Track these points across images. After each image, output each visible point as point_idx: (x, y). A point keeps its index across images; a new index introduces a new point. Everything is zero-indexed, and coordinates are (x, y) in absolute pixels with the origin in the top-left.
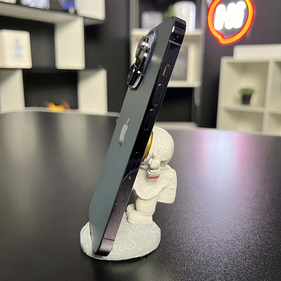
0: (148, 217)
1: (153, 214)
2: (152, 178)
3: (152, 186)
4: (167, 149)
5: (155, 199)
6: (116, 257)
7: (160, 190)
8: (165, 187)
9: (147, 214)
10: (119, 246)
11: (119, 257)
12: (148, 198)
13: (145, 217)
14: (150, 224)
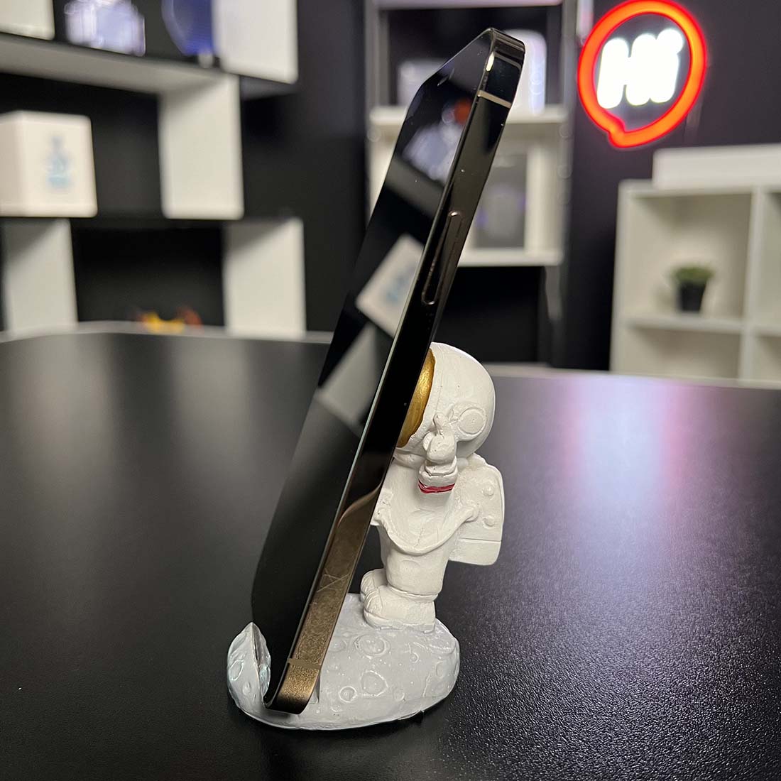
0: (423, 605)
1: (436, 596)
2: (432, 489)
3: (433, 514)
4: (475, 405)
5: (441, 552)
6: (331, 722)
7: (456, 526)
8: (472, 517)
9: (419, 597)
10: (340, 688)
11: (339, 722)
12: (422, 549)
13: (413, 604)
14: (428, 627)
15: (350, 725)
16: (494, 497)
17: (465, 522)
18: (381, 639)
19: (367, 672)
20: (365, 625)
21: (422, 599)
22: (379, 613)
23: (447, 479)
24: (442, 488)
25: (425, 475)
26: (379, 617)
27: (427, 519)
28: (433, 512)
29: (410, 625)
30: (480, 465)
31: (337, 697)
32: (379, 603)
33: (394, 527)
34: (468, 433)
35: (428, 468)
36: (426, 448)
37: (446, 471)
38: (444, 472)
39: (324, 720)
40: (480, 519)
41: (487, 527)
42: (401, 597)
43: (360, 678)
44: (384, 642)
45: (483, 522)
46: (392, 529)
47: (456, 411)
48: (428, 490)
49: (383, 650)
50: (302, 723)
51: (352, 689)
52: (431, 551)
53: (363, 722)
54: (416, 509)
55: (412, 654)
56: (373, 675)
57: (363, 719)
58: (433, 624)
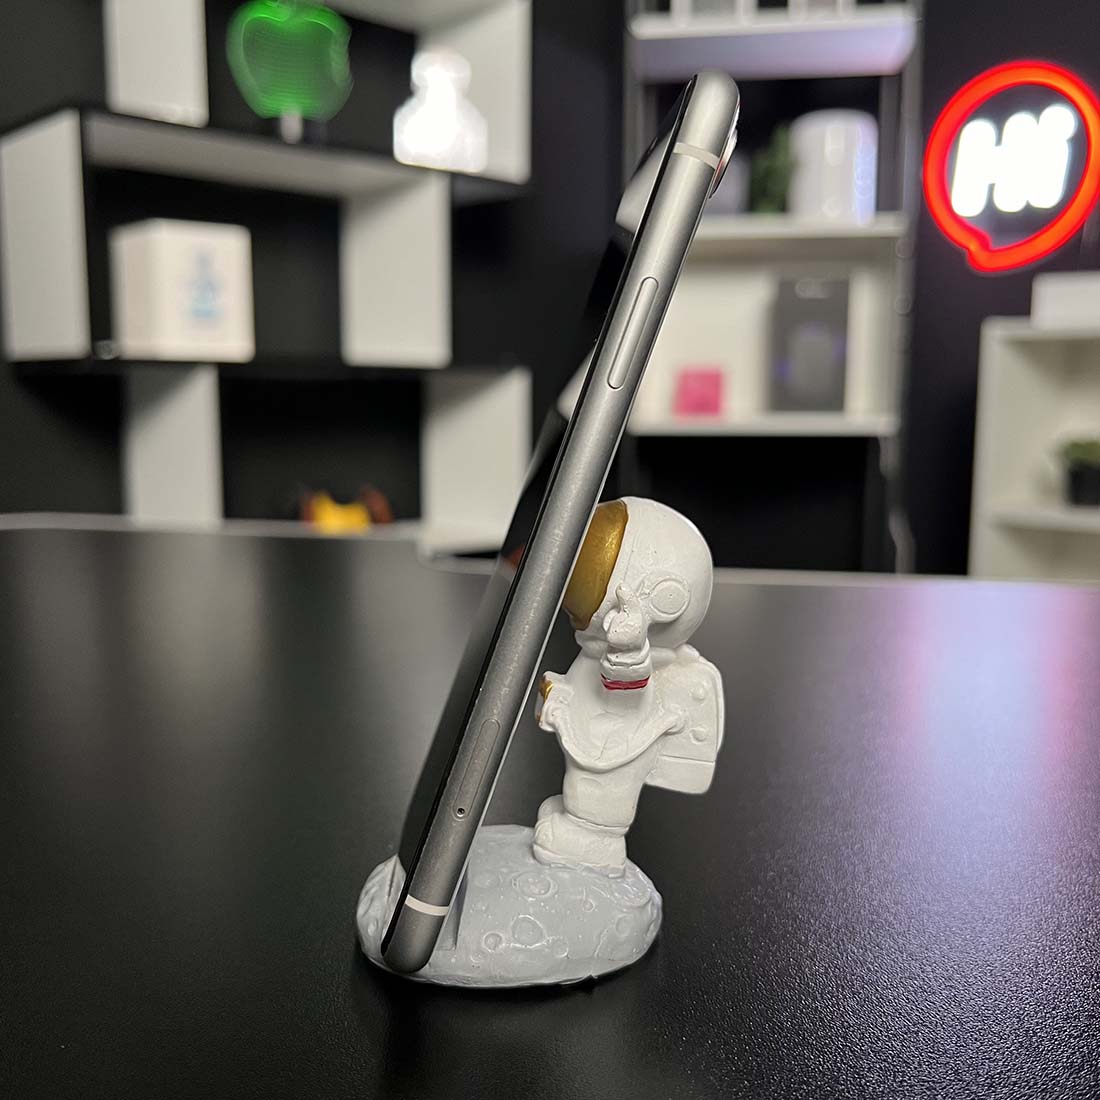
0: (607, 841)
1: (627, 829)
2: (617, 685)
3: (620, 720)
4: (674, 577)
5: (632, 770)
6: (468, 975)
7: (654, 737)
8: (675, 726)
9: (601, 828)
10: (483, 934)
11: (480, 976)
12: (605, 764)
13: (594, 838)
14: (614, 870)
15: (494, 982)
16: (706, 702)
17: (666, 734)
18: (549, 879)
19: (521, 916)
20: (532, 861)
22: (549, 846)
23: (635, 671)
24: (631, 683)
25: (606, 664)
26: (550, 851)
27: (614, 725)
28: (622, 717)
29: (590, 865)
30: (693, 660)
31: (479, 943)
32: (550, 833)
33: (572, 734)
34: (662, 612)
35: (609, 656)
36: (606, 629)
37: (634, 661)
38: (629, 661)
39: (460, 973)
40: (687, 732)
41: (695, 742)
42: (580, 826)
43: (512, 923)
44: (551, 881)
45: (691, 735)
46: (569, 736)
47: (647, 583)
48: (612, 686)
49: (546, 892)
50: (433, 974)
51: (498, 936)
52: (617, 767)
53: (511, 980)
54: (600, 712)
55: (586, 902)
56: (529, 921)
57: (511, 976)
58: (622, 867)
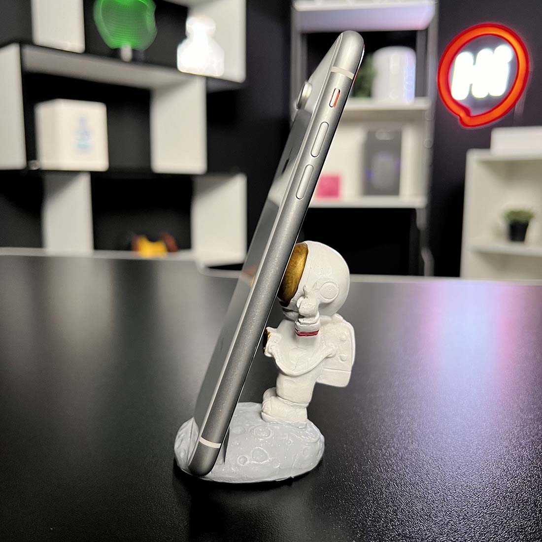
0: (298, 410)
1: (308, 404)
3: (305, 351)
5: (310, 375)
6: (231, 477)
10: (238, 457)
11: (236, 478)
15: (244, 480)
18: (269, 429)
19: (257, 448)
21: (297, 406)
28: (305, 349)
31: (236, 461)
39: (227, 476)
43: (252, 451)
44: (271, 431)
49: (269, 435)
50: (213, 476)
51: (245, 458)
52: (303, 374)
55: (288, 440)
56: (260, 450)
57: (251, 478)
